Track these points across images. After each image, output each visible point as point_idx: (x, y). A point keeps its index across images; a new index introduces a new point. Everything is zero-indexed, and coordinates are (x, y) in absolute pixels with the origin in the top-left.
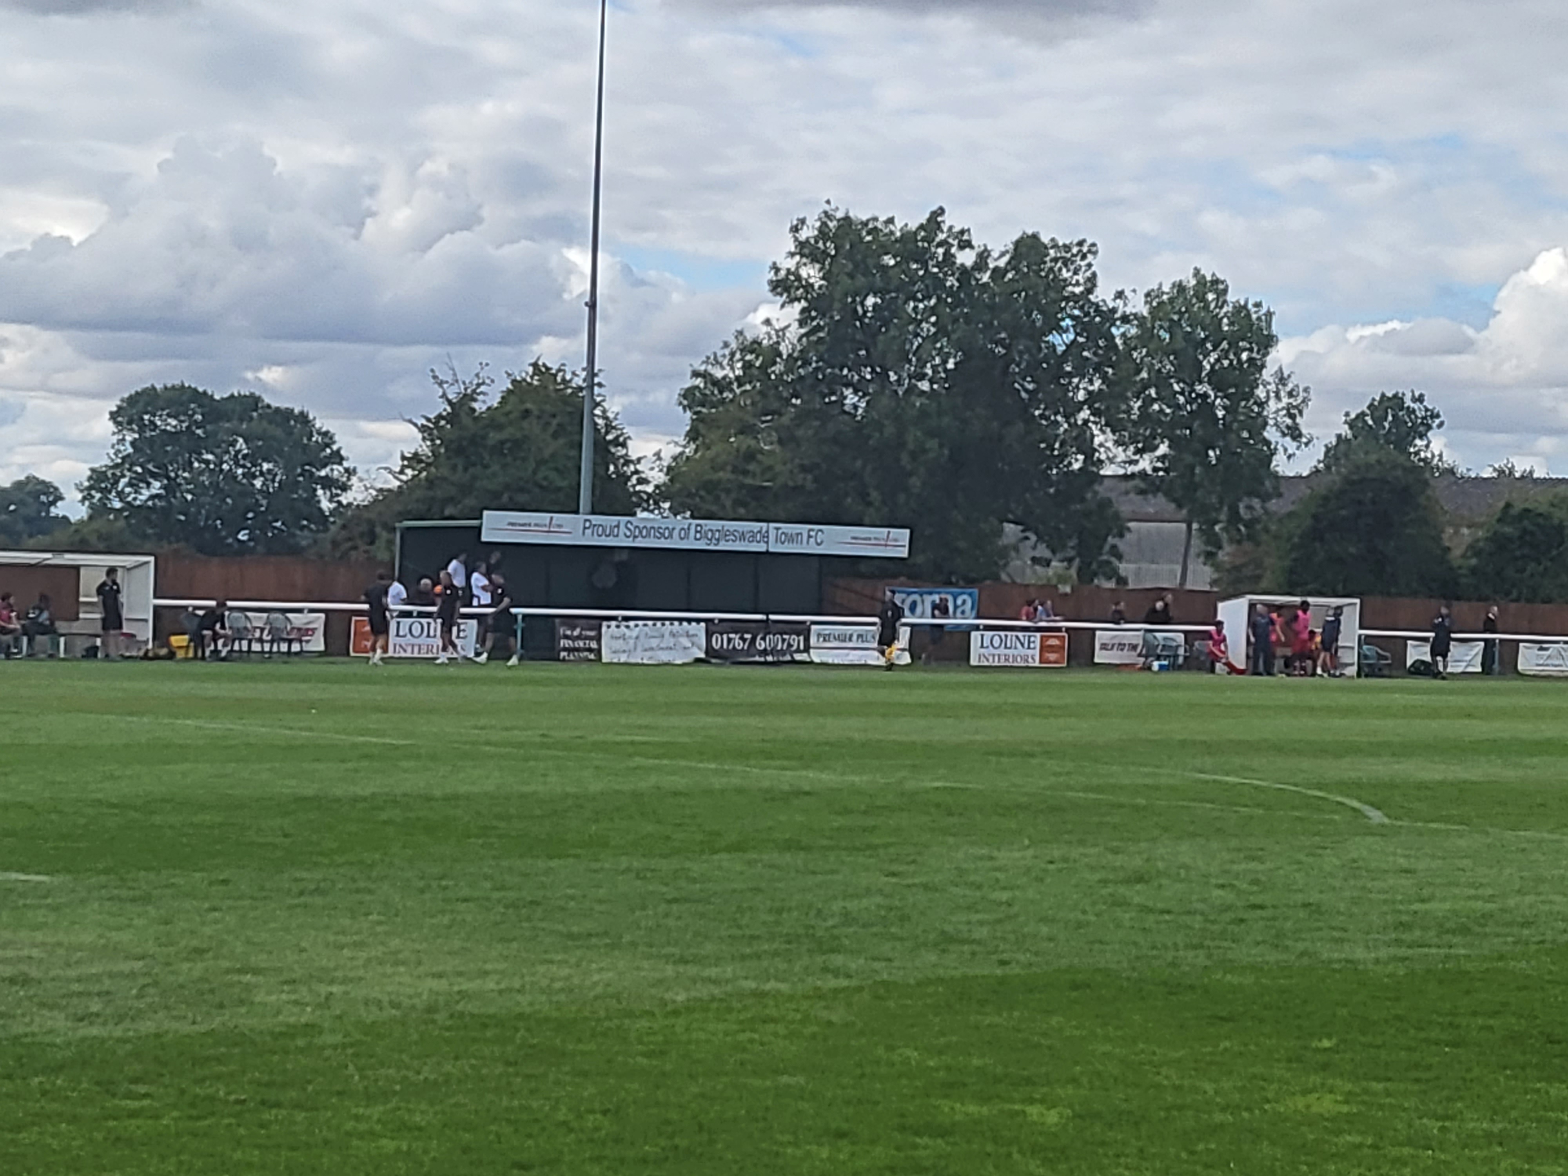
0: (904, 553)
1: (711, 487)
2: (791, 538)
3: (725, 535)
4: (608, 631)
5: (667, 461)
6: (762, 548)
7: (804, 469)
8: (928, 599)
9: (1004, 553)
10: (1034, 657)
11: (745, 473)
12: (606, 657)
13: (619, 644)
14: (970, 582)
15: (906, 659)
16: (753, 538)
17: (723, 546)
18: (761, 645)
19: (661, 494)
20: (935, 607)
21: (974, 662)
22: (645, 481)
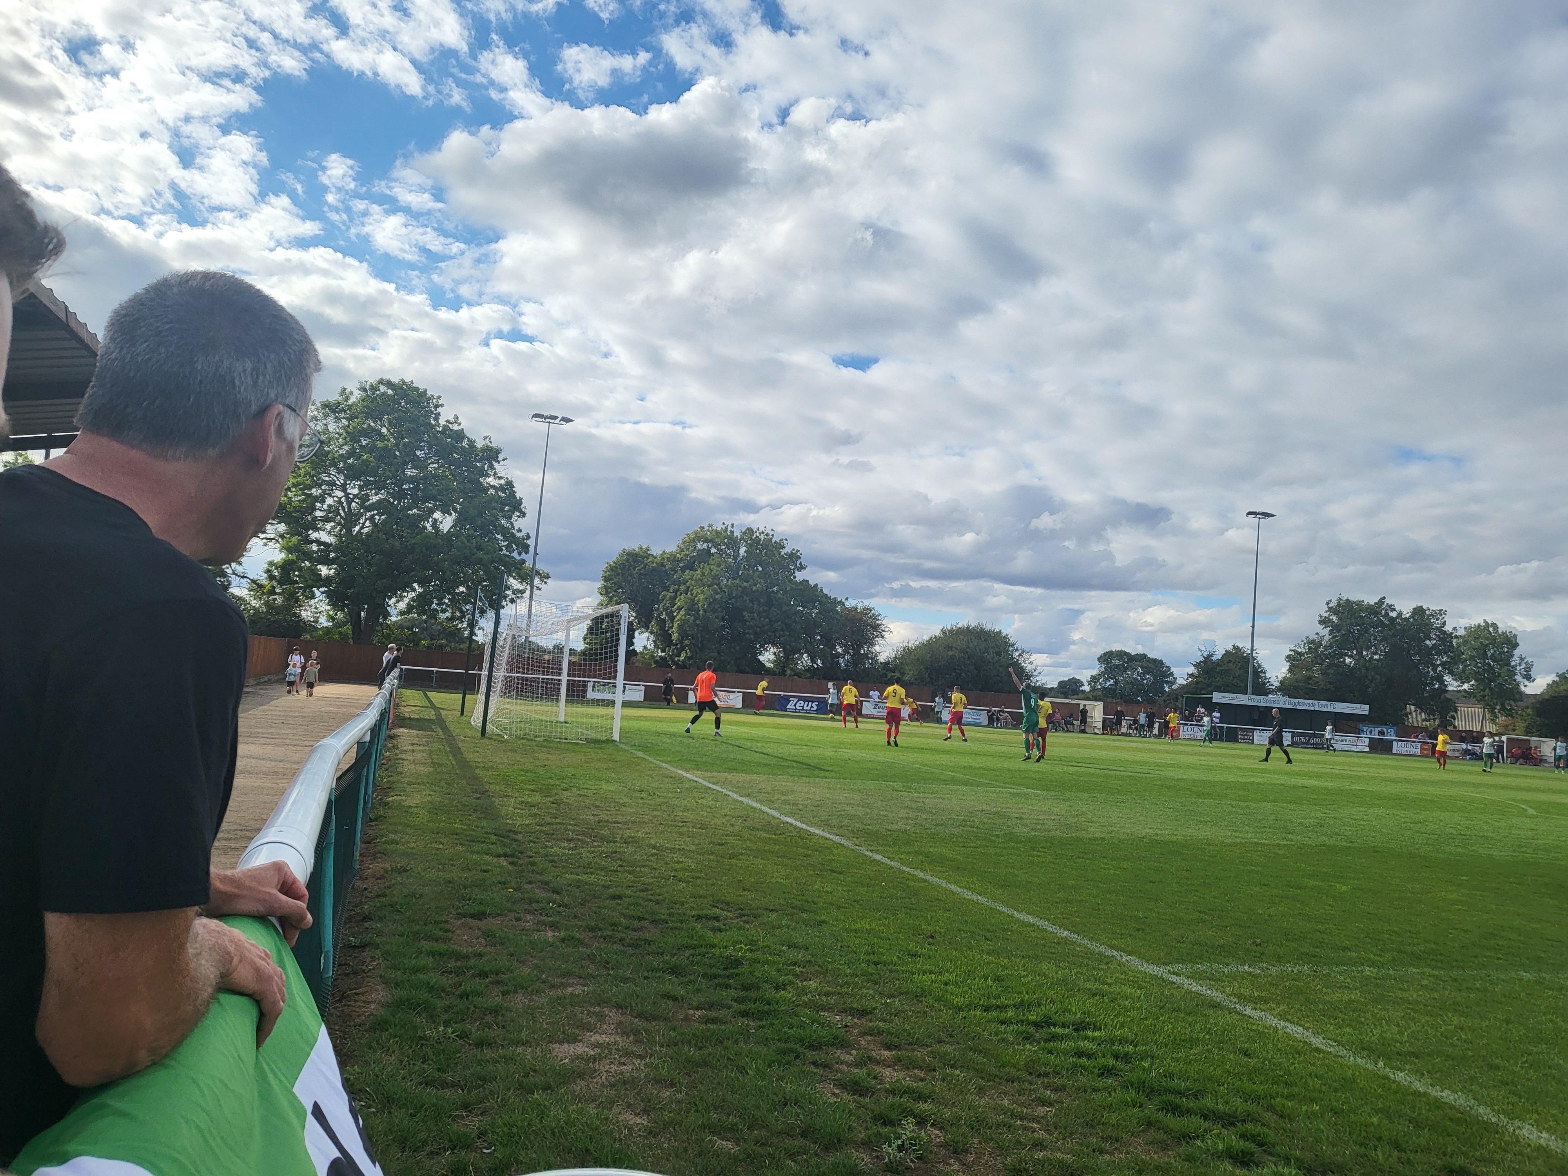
0: (1367, 713)
1: (1295, 688)
2: (1324, 706)
3: (1300, 704)
4: (1256, 733)
5: (1280, 679)
6: (1313, 709)
7: (1330, 683)
8: (1377, 730)
9: (1407, 715)
10: (1418, 751)
11: (1309, 684)
12: (1256, 741)
13: (1260, 738)
14: (1394, 725)
15: (1367, 749)
16: (1309, 706)
17: (1298, 707)
18: (1312, 741)
19: (1279, 689)
20: (1379, 732)
21: (1394, 752)
22: (1272, 685)
